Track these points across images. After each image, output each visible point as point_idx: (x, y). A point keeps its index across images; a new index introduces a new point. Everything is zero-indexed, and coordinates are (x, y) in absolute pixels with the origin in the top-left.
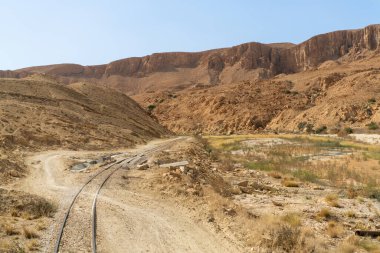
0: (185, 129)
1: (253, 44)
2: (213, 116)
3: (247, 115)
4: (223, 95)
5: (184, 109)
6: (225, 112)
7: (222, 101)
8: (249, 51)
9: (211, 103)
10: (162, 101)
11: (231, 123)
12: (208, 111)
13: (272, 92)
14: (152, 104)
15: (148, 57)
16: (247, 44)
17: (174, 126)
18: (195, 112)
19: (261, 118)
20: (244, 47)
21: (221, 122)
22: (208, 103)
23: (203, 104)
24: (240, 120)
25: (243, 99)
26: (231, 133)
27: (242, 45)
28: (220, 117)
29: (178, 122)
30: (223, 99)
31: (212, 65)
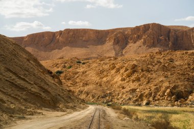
0: (93, 97)
1: (154, 25)
2: (125, 83)
3: (166, 84)
4: (135, 62)
5: (93, 76)
6: (138, 79)
7: (134, 69)
8: (150, 30)
9: (122, 71)
10: (70, 67)
11: (147, 92)
12: (118, 78)
13: (186, 62)
14: (59, 69)
15: (61, 32)
16: (148, 25)
17: (81, 92)
18: (105, 79)
19: (182, 88)
20: (147, 27)
21: (134, 91)
22: (118, 70)
23: (113, 72)
24: (157, 90)
25: (156, 68)
26: (148, 104)
27: (145, 26)
28: (133, 86)
29: (86, 89)
30: (134, 67)
31: (117, 42)
